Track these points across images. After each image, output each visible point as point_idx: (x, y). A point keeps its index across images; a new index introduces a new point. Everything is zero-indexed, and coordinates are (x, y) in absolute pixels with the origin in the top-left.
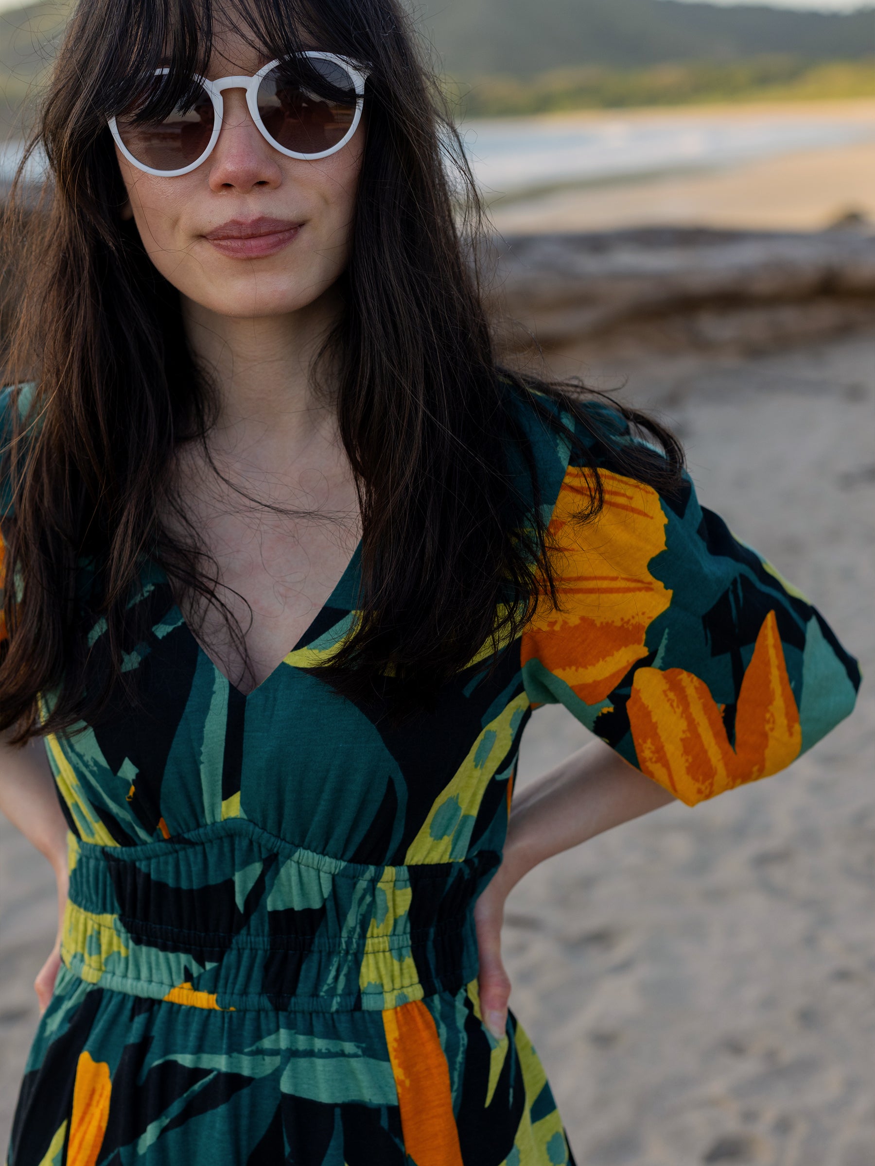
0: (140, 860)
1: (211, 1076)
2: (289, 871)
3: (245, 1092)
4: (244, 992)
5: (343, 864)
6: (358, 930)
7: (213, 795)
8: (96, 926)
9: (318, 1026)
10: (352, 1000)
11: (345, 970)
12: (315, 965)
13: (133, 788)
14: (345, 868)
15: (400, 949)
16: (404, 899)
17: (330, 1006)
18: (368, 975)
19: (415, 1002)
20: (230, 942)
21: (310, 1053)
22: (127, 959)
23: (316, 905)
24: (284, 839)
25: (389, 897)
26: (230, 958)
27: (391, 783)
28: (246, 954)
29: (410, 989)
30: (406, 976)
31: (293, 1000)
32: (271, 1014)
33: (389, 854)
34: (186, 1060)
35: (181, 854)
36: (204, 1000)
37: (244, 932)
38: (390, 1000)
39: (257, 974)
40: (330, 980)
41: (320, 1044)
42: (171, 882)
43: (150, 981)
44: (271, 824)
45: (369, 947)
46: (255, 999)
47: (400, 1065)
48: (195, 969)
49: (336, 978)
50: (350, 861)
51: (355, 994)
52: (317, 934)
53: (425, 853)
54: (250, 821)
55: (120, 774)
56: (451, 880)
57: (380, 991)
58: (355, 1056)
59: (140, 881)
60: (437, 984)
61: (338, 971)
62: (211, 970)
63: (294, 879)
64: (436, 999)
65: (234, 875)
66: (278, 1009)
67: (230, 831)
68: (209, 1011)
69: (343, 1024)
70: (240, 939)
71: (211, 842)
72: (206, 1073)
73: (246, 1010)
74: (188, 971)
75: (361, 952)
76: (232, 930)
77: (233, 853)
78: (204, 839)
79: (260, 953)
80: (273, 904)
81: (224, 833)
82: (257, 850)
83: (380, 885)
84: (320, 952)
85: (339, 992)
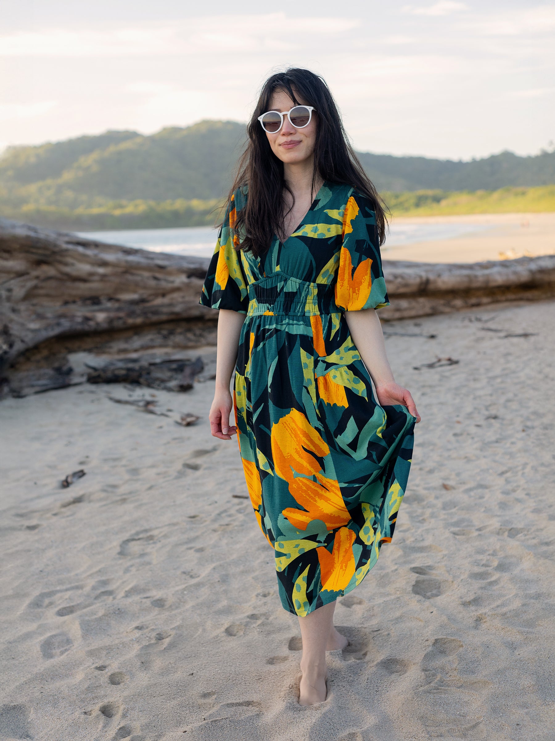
0: (259, 283)
2: (289, 282)
3: (279, 332)
4: (279, 311)
5: (301, 281)
6: (305, 297)
7: (274, 266)
8: (253, 303)
9: (295, 318)
10: (303, 313)
11: (301, 307)
12: (294, 305)
13: (259, 264)
15: (315, 303)
16: (316, 291)
17: (298, 314)
18: (307, 308)
19: (318, 315)
20: (276, 299)
21: (293, 325)
22: (257, 308)
23: (295, 291)
24: (288, 275)
25: (312, 290)
26: (276, 304)
27: (311, 261)
28: (280, 303)
29: (316, 312)
30: (316, 309)
31: (290, 313)
33: (312, 280)
34: (267, 327)
35: (268, 280)
36: (271, 313)
37: (279, 297)
38: (312, 314)
39: (282, 307)
40: (298, 309)
41: (295, 322)
42: (266, 288)
43: (261, 311)
44: (286, 271)
45: (307, 302)
46: (281, 313)
47: (313, 328)
49: (299, 308)
50: (303, 280)
51: (304, 313)
52: (295, 297)
53: (321, 281)
54: (282, 271)
55: (257, 260)
56: (326, 288)
57: (309, 312)
58: (304, 325)
59: (260, 288)
60: (323, 312)
61: (300, 307)
62: (273, 306)
63: (290, 284)
64: (323, 315)
65: (277, 284)
66: (286, 315)
67: (278, 274)
68: (272, 316)
69: (301, 318)
70: (278, 299)
71: (274, 277)
72: (271, 329)
73: (279, 315)
74: (268, 308)
75: (305, 303)
76: (277, 297)
77: (278, 279)
78: (272, 276)
79: (282, 302)
80: (286, 290)
81: (276, 274)
82: (283, 278)
83: (310, 287)
84: (296, 302)
85: (300, 311)
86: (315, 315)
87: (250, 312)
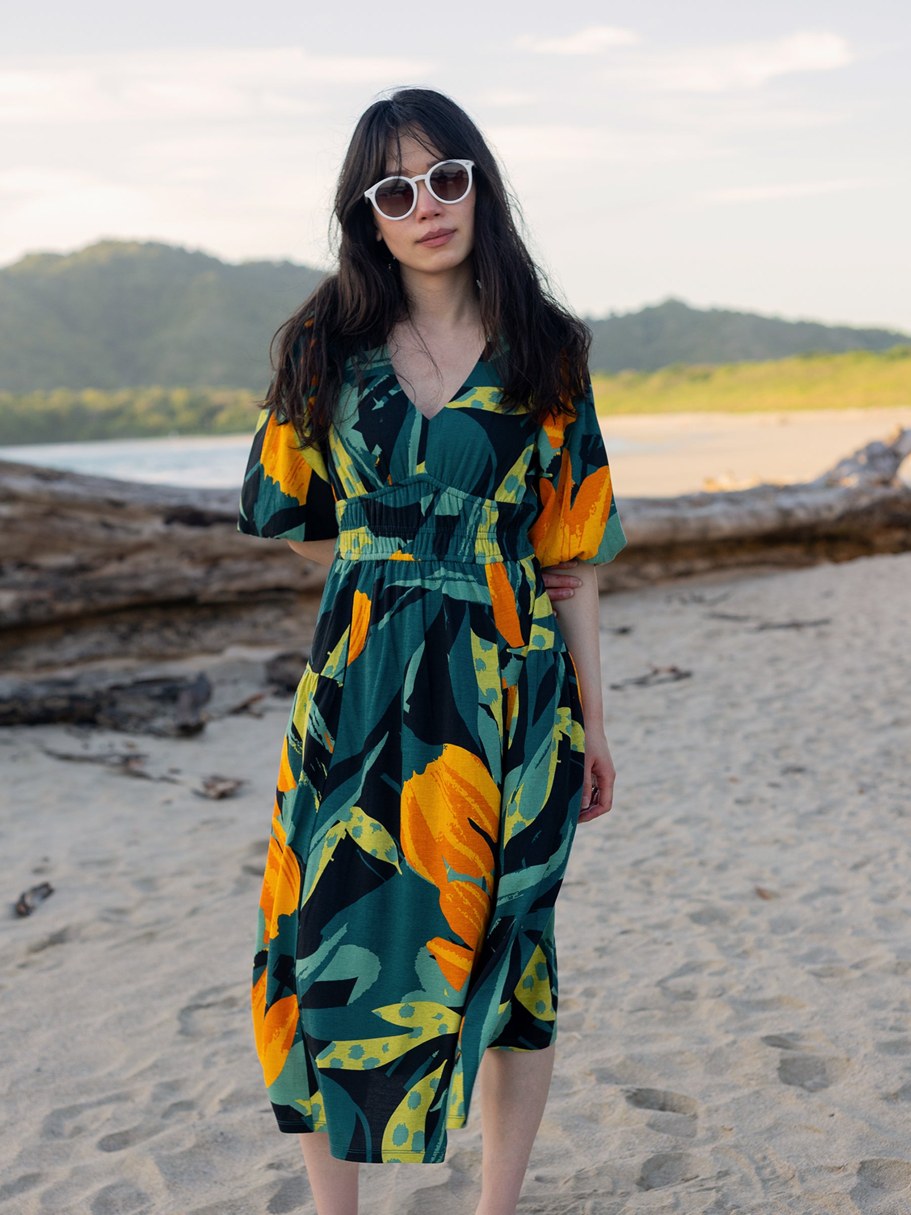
0: (378, 497)
1: (412, 589)
2: (444, 497)
3: (427, 595)
4: (425, 553)
5: (468, 495)
6: (474, 527)
7: (413, 463)
8: (357, 534)
9: (457, 568)
10: (472, 558)
11: (468, 545)
12: (455, 541)
13: (378, 459)
14: (468, 497)
15: (492, 539)
16: (495, 516)
17: (462, 559)
18: (479, 547)
19: (499, 562)
20: (418, 530)
21: (455, 580)
22: (372, 545)
23: (456, 514)
24: (443, 482)
25: (488, 514)
26: (418, 537)
27: (490, 457)
28: (426, 535)
29: (497, 557)
30: (495, 550)
31: (446, 556)
32: (437, 562)
33: (487, 493)
34: (399, 583)
35: (397, 492)
36: (407, 557)
37: (424, 525)
38: (488, 560)
39: (430, 544)
40: (462, 548)
41: (458, 575)
42: (392, 505)
43: (383, 552)
44: (438, 474)
45: (479, 536)
46: (430, 556)
47: (493, 588)
48: (403, 544)
49: (465, 548)
50: (471, 494)
51: (473, 556)
52: (456, 527)
53: (504, 496)
54: (429, 474)
55: (373, 453)
56: (515, 510)
57: (483, 556)
58: (474, 581)
59: (378, 507)
60: (508, 556)
61: (465, 545)
62: (410, 543)
63: (447, 500)
64: (508, 563)
65: (420, 500)
66: (439, 560)
67: (420, 480)
68: (410, 562)
69: (468, 568)
70: (422, 529)
71: (410, 485)
72: (410, 588)
73: (426, 561)
74: (399, 545)
75: (474, 539)
76: (419, 525)
77: (420, 489)
78: (408, 483)
79: (431, 535)
80: (438, 512)
81: (416, 480)
82: (430, 488)
83: (484, 507)
84: (458, 536)
85: (466, 554)
87: (349, 552)
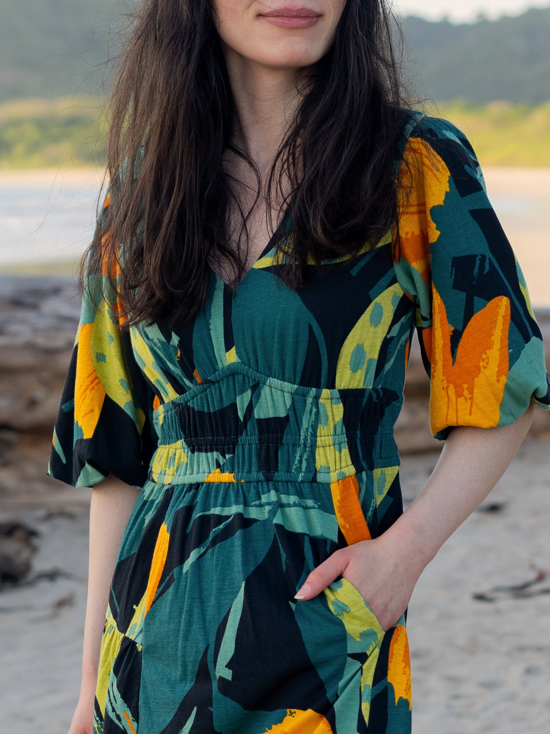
0: (189, 401)
1: (231, 519)
2: (266, 391)
5: (296, 386)
6: (310, 430)
7: (220, 349)
9: (291, 489)
10: (312, 475)
11: (305, 457)
12: (286, 452)
13: (179, 351)
14: (297, 388)
16: (339, 411)
17: (298, 478)
18: (320, 461)
19: (351, 476)
20: (238, 441)
22: (187, 464)
23: (282, 414)
24: (260, 372)
26: (239, 450)
27: (311, 328)
28: (247, 446)
29: (346, 469)
30: (343, 461)
31: (276, 473)
32: (264, 483)
33: (323, 380)
34: (216, 511)
35: (208, 390)
36: (227, 477)
37: (244, 433)
38: (334, 477)
39: (254, 459)
40: (296, 462)
41: (294, 499)
42: (206, 410)
43: (198, 473)
45: (319, 443)
46: (255, 474)
47: (341, 516)
48: (222, 461)
49: (300, 462)
50: (300, 384)
51: (313, 471)
52: (285, 433)
53: (347, 381)
54: (242, 362)
55: (171, 343)
56: (365, 400)
57: (328, 471)
58: (313, 508)
59: (190, 413)
60: (364, 465)
61: (301, 457)
62: (229, 458)
63: (269, 397)
64: (364, 474)
65: (236, 400)
66: (268, 480)
67: (232, 372)
68: (230, 483)
69: (306, 489)
70: (242, 438)
71: (222, 380)
72: (227, 517)
73: (250, 482)
74: (217, 462)
75: (314, 446)
76: (238, 433)
77: (234, 385)
78: (218, 378)
79: (254, 446)
80: (259, 415)
81: (228, 373)
82: (247, 381)
83: (321, 401)
84: (288, 444)
85: (303, 470)
86: (343, 479)
87: (163, 473)
